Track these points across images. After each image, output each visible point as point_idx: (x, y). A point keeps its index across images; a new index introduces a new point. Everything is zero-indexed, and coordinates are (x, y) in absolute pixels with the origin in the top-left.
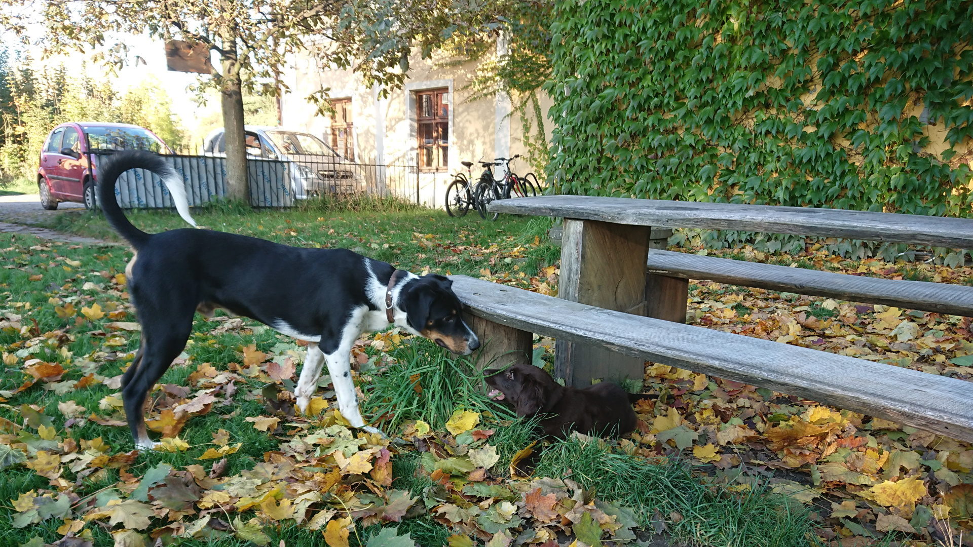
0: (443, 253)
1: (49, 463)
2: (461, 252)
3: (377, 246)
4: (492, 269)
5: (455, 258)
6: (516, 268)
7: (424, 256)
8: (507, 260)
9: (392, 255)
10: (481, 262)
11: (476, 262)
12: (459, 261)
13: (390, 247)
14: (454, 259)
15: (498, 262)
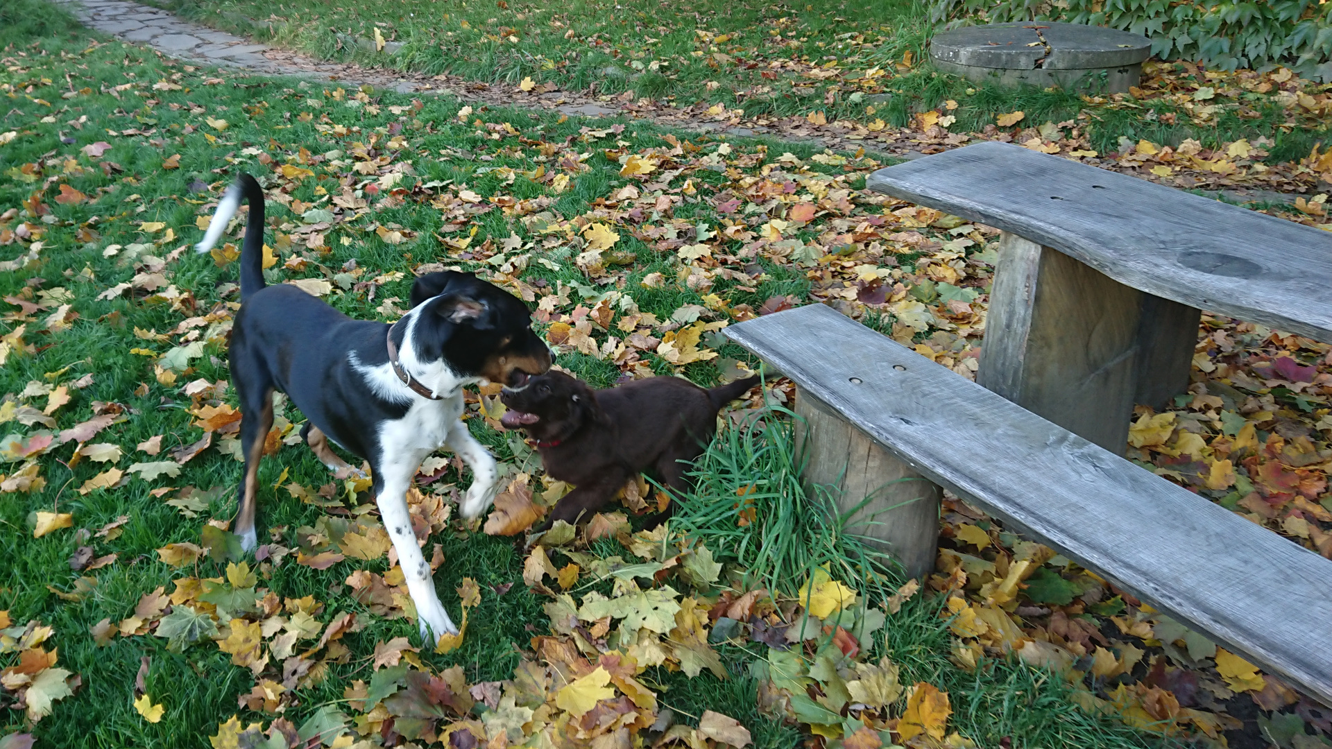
0: (747, 80)
1: (247, 640)
2: (776, 78)
3: (640, 66)
4: (828, 111)
5: (766, 89)
6: (870, 111)
7: (715, 84)
8: (856, 97)
9: (665, 83)
10: (810, 99)
11: (802, 99)
12: (774, 95)
13: (661, 67)
14: (764, 91)
15: (839, 101)
